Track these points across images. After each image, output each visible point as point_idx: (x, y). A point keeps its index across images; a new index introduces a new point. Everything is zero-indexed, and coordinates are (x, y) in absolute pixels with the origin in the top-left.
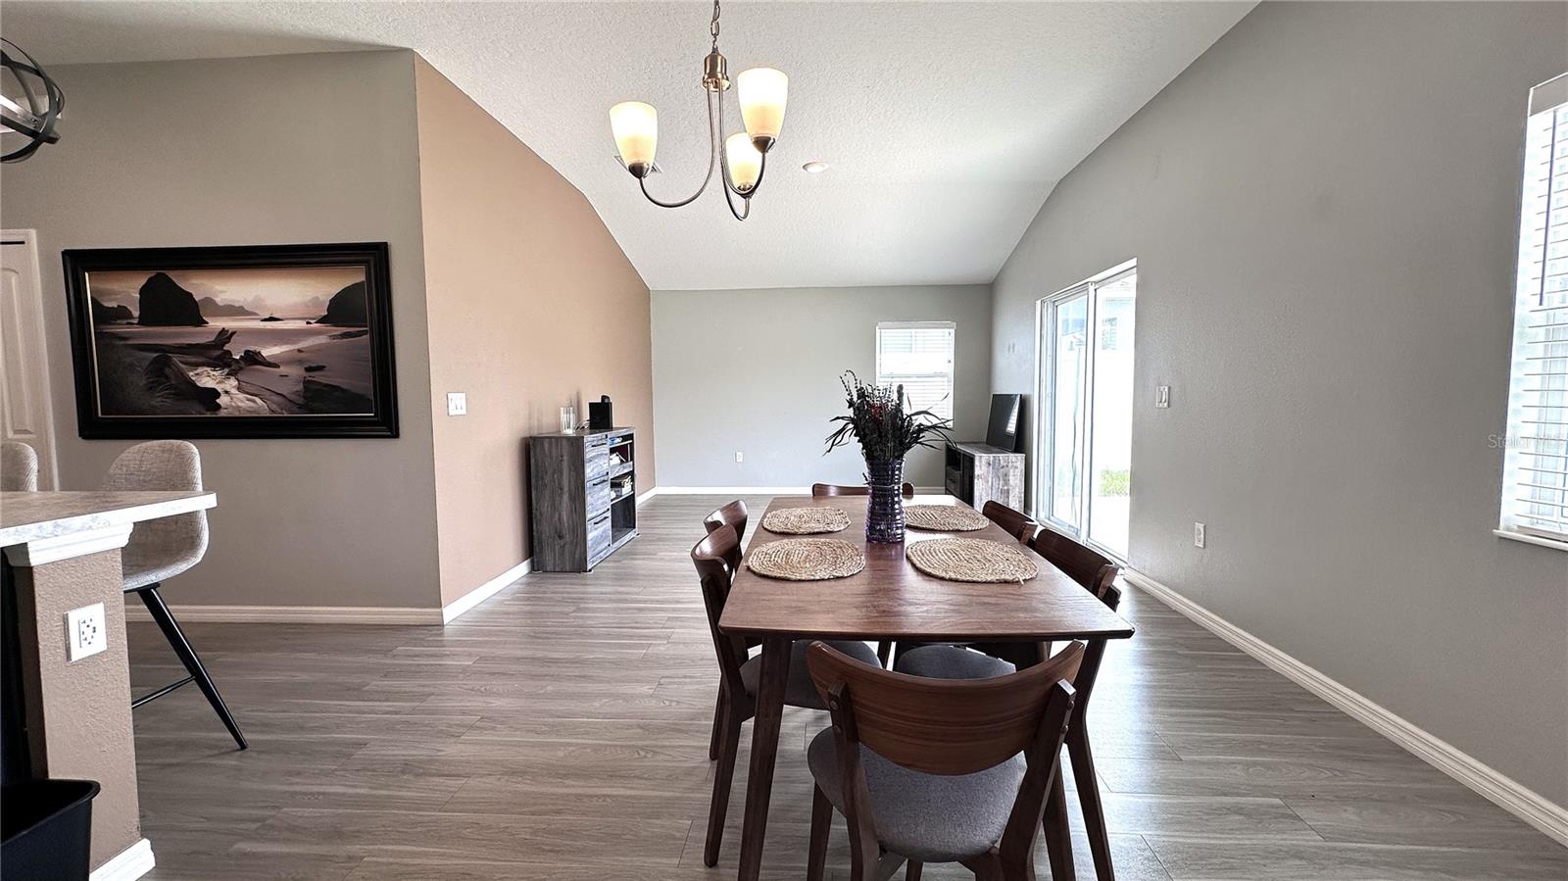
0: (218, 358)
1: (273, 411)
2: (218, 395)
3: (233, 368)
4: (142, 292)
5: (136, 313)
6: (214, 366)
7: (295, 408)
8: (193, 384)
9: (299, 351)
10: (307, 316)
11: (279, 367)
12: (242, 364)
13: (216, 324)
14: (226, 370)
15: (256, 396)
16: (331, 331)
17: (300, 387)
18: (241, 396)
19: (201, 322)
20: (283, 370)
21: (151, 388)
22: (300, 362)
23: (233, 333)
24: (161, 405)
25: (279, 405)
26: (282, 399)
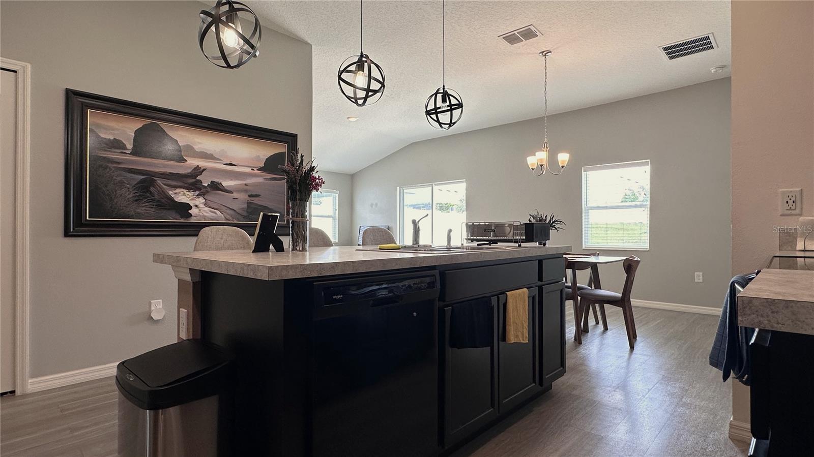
0: (192, 184)
2: (191, 208)
3: (202, 191)
4: (136, 133)
5: (130, 146)
6: (189, 189)
7: (242, 219)
8: (171, 199)
9: (246, 185)
10: (252, 165)
11: (233, 193)
12: (209, 189)
13: (193, 162)
14: (197, 193)
15: (217, 209)
16: (266, 176)
17: (245, 206)
18: (207, 209)
19: (181, 160)
20: (235, 195)
21: (136, 200)
22: (246, 191)
23: (204, 170)
25: (231, 216)
26: (232, 212)
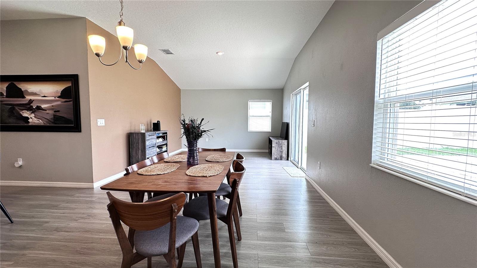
0: (29, 108)
1: (45, 124)
2: (29, 119)
3: (33, 111)
4: (7, 88)
5: (5, 94)
6: (28, 110)
7: (51, 124)
8: (21, 115)
9: (52, 106)
10: (55, 96)
11: (46, 111)
12: (36, 110)
13: (28, 98)
14: (31, 112)
15: (40, 119)
16: (62, 100)
17: (53, 117)
18: (36, 119)
19: (24, 97)
20: (48, 111)
21: (9, 117)
22: (52, 109)
23: (33, 100)
24: (12, 121)
25: (46, 122)
26: (47, 120)
